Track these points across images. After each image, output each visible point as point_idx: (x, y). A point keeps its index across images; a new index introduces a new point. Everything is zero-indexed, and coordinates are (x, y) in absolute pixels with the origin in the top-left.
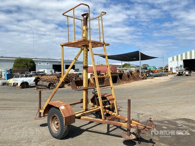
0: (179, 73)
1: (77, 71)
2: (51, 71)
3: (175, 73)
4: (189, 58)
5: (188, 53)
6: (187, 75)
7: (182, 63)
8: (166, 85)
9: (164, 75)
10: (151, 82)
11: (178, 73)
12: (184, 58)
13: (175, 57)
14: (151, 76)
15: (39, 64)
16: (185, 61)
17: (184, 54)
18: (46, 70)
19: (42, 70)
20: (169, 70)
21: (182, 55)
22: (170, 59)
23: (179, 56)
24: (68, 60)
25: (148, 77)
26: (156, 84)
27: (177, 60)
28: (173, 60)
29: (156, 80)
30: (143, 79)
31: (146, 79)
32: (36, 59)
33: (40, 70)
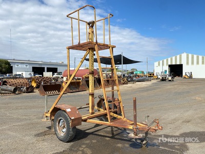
0: (163, 78)
1: (60, 75)
2: (30, 74)
3: (159, 79)
4: (174, 63)
5: (174, 58)
6: (170, 81)
7: (167, 68)
8: (142, 91)
9: (148, 80)
10: (131, 87)
11: (161, 78)
12: (170, 64)
13: (161, 62)
14: (133, 81)
15: (16, 66)
16: (170, 66)
17: (169, 59)
18: (24, 73)
19: (20, 73)
20: (155, 75)
21: (167, 60)
22: (156, 64)
23: (165, 61)
24: (50, 62)
25: (129, 81)
26: (134, 89)
27: (163, 65)
28: (159, 65)
29: (137, 85)
30: (124, 84)
31: (127, 84)
32: (14, 60)
33: (18, 73)
